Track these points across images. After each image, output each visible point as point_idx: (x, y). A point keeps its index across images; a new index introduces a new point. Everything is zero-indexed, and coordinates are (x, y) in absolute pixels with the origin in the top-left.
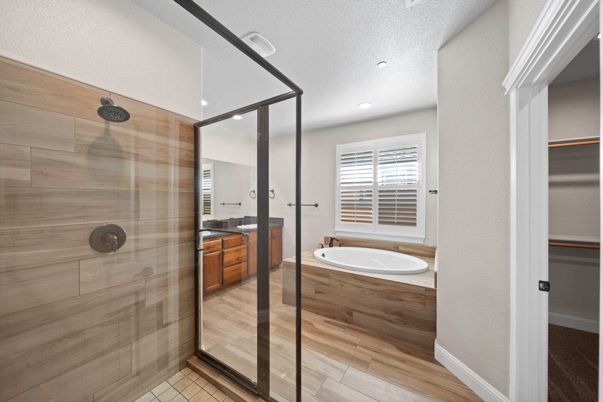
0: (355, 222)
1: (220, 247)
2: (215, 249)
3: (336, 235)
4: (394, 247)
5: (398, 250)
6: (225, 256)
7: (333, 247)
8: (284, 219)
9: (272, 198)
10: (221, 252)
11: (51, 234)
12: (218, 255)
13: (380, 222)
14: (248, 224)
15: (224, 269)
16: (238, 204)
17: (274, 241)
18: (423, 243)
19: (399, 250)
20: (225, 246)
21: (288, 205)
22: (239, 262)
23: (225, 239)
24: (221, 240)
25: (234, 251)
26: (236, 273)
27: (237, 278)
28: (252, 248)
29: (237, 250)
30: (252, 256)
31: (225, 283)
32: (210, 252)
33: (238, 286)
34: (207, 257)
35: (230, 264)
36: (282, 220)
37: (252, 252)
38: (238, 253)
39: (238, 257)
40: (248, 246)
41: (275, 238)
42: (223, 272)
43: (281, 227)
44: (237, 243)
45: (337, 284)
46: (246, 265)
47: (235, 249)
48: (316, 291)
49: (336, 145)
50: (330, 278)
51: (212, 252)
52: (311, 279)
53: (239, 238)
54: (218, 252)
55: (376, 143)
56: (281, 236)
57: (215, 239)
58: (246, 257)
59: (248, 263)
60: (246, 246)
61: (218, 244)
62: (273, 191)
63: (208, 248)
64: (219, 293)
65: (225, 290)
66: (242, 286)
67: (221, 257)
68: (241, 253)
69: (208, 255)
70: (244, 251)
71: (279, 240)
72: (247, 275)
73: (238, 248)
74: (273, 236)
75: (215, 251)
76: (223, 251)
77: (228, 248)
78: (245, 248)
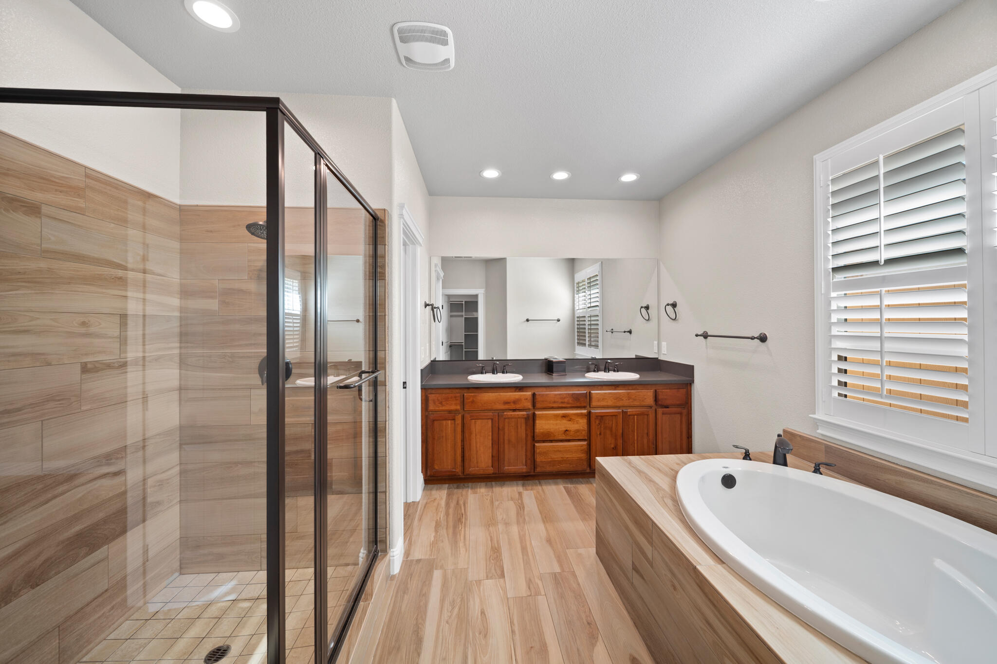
1: (529, 405)
2: (518, 407)
3: (820, 431)
6: (537, 422)
7: (784, 465)
8: (695, 367)
9: (672, 319)
10: (530, 413)
11: (231, 360)
12: (525, 418)
14: (614, 371)
15: (537, 444)
16: (625, 332)
17: (663, 414)
20: (538, 405)
21: (697, 335)
22: (568, 438)
23: (538, 392)
24: (530, 393)
25: (556, 416)
26: (562, 458)
27: (564, 467)
28: (599, 417)
29: (564, 416)
30: (600, 434)
31: (538, 470)
32: (511, 410)
33: (567, 483)
34: (504, 417)
35: (548, 438)
36: (689, 370)
37: (601, 427)
38: (564, 421)
39: (565, 429)
40: (589, 413)
41: (667, 407)
42: (535, 449)
43: (689, 385)
44: (562, 403)
45: (665, 575)
46: (585, 447)
47: (559, 414)
48: (633, 562)
49: (815, 154)
50: (654, 546)
51: (514, 410)
52: (627, 528)
53: (569, 394)
54: (524, 413)
55: (979, 89)
56: (685, 406)
57: (520, 390)
58: (585, 433)
59: (589, 445)
60: (584, 411)
61: (525, 399)
62: (674, 305)
63: (506, 403)
64: (530, 482)
65: (542, 481)
66: (572, 486)
67: (531, 421)
68: (574, 423)
69: (505, 413)
70: (579, 420)
71: (681, 414)
72: (588, 469)
73: (566, 413)
74: (659, 403)
75: (520, 410)
76: (534, 413)
77: (546, 410)
78: (581, 415)
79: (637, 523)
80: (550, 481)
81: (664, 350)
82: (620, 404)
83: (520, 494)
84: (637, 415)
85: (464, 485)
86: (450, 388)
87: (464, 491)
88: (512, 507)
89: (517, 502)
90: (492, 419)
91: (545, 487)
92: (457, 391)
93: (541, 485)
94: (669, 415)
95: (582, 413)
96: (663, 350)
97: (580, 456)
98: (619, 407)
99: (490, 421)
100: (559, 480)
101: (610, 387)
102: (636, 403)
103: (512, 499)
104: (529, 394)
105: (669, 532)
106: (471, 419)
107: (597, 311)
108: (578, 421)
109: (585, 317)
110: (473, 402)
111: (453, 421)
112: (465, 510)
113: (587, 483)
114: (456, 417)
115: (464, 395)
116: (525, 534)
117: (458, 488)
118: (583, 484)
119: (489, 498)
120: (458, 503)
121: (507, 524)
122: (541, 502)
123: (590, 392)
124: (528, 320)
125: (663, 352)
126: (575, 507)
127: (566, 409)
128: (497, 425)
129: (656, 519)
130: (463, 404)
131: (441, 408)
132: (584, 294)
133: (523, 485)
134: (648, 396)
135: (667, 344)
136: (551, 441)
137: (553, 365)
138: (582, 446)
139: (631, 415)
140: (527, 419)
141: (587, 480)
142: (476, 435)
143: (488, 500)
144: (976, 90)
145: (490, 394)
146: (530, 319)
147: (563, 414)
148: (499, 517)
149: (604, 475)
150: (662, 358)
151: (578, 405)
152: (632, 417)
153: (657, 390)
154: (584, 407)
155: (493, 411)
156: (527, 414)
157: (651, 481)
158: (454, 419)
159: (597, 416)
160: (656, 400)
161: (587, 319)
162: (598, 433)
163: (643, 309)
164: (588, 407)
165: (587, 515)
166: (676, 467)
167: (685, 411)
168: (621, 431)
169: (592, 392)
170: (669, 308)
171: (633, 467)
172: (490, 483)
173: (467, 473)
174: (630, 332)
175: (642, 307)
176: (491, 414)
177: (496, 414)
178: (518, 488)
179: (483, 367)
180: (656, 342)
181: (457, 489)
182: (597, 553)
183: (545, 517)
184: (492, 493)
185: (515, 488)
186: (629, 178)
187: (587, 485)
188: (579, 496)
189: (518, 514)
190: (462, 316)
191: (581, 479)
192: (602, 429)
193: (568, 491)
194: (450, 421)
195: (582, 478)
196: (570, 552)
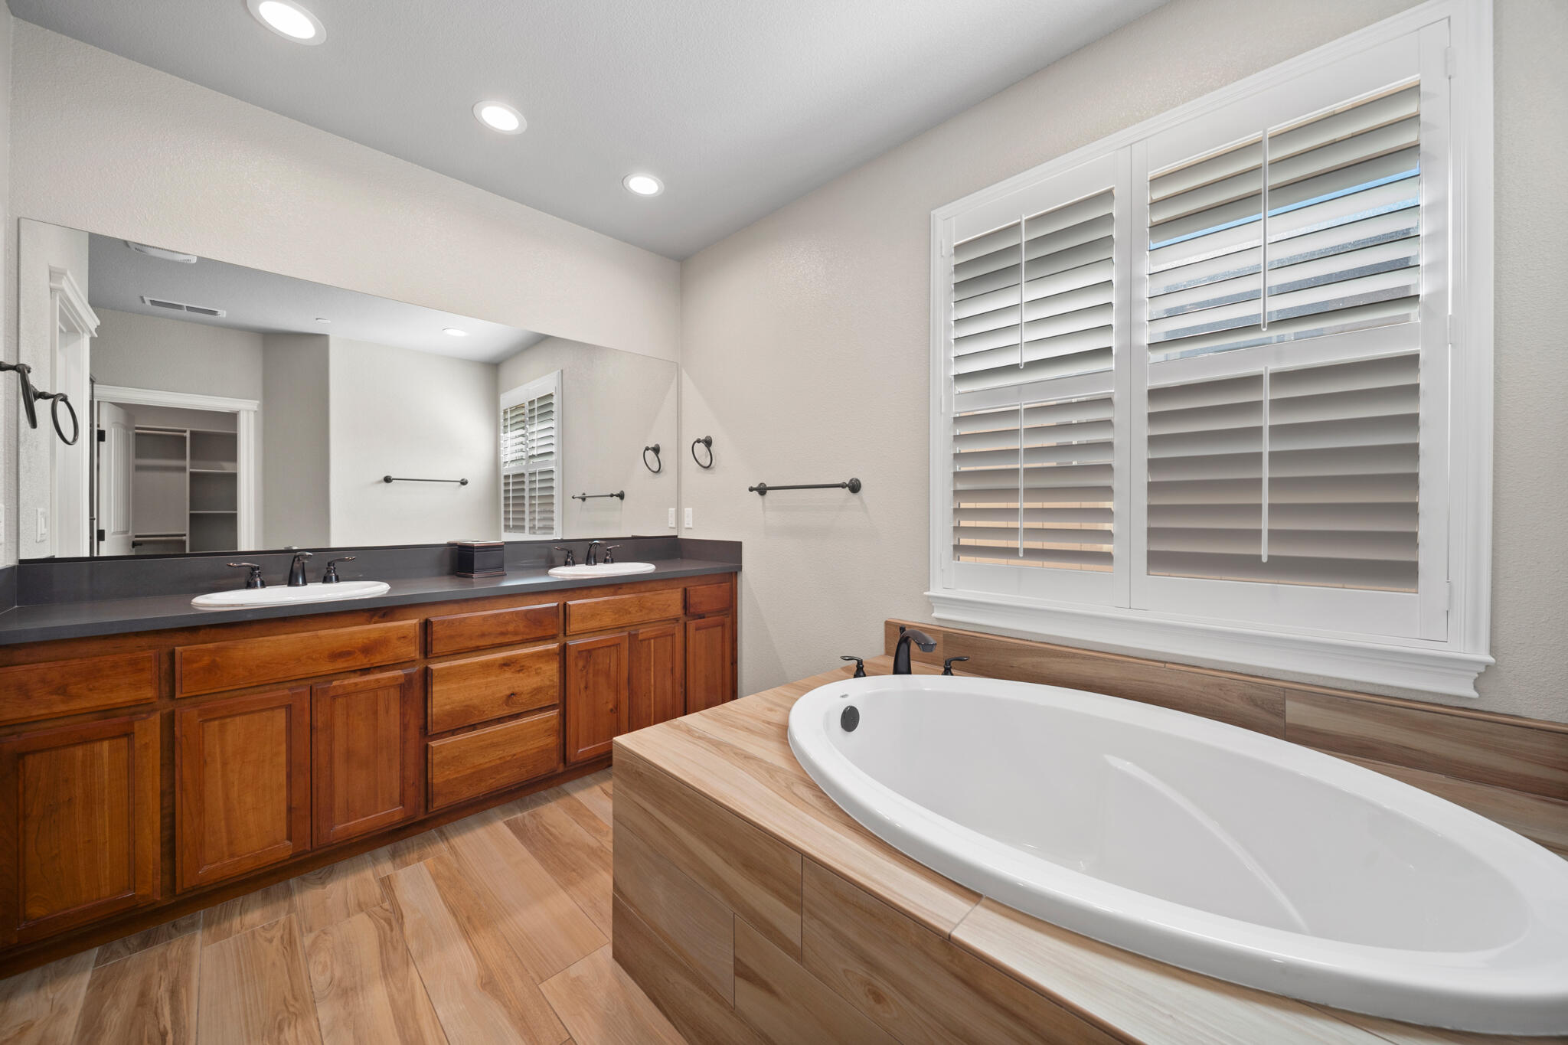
0: (1021, 555)
1: (413, 651)
2: (377, 659)
3: (935, 615)
4: (1252, 701)
5: (1275, 720)
6: (435, 689)
7: (909, 672)
8: (744, 545)
9: (704, 467)
10: (414, 670)
12: (401, 686)
13: (1157, 561)
14: (606, 561)
15: (433, 744)
16: (612, 495)
17: (696, 629)
18: (1475, 695)
19: (1289, 720)
20: (437, 648)
21: (751, 490)
22: (515, 710)
23: (436, 616)
24: (415, 621)
25: (486, 667)
26: (500, 758)
27: (505, 778)
28: (584, 654)
29: (506, 664)
30: (586, 688)
31: (439, 803)
32: (354, 671)
33: (512, 812)
34: (332, 694)
35: (465, 721)
36: (734, 549)
37: (587, 673)
38: (508, 675)
39: (508, 692)
40: (564, 648)
41: (702, 617)
42: (429, 756)
43: (733, 575)
44: (503, 634)
45: (845, 971)
46: (555, 722)
47: (495, 660)
48: (736, 960)
49: (932, 209)
50: (809, 911)
51: (366, 671)
52: (718, 883)
53: (517, 613)
54: (398, 673)
55: (1131, 145)
56: (729, 610)
57: (384, 615)
58: (554, 693)
59: (564, 716)
60: (553, 646)
61: (399, 638)
62: (708, 443)
63: (335, 656)
64: (415, 839)
65: (448, 828)
66: (525, 813)
67: (417, 691)
68: (529, 676)
69: (335, 683)
70: (541, 665)
71: (723, 625)
72: (561, 765)
73: (511, 656)
74: (692, 610)
75: (382, 668)
76: (427, 669)
77: (459, 656)
78: (547, 653)
79: (750, 866)
80: (469, 819)
81: (688, 520)
82: (625, 620)
83: (386, 883)
84: (655, 638)
85: (174, 925)
86: (106, 637)
87: (174, 949)
88: (363, 931)
89: (377, 909)
90: (289, 708)
91: (457, 841)
92: (143, 642)
93: (447, 839)
94: (704, 631)
95: (548, 650)
96: (686, 523)
97: (541, 744)
98: (621, 628)
99: (281, 716)
100: (490, 811)
101: (606, 590)
102: (655, 616)
103: (361, 907)
104: (410, 623)
105: (853, 869)
106: (206, 721)
107: (551, 464)
108: (541, 668)
109: (522, 475)
110: (213, 668)
111: (123, 742)
112: (175, 1011)
113: (559, 795)
114: (136, 725)
115: (172, 654)
116: (413, 997)
117: (146, 943)
118: (550, 802)
119: (277, 933)
120: (143, 999)
121: (346, 992)
122: (450, 884)
123: (565, 604)
124: (388, 480)
125: (686, 526)
126: (542, 861)
127: (512, 647)
128: (307, 718)
129: (809, 845)
130: (170, 678)
131: (61, 708)
132: (522, 432)
133: (394, 855)
134: (671, 601)
135: (693, 511)
136: (473, 727)
137: (473, 555)
138: (548, 721)
139: (644, 640)
140: (405, 686)
141: (557, 789)
142: (224, 764)
143: (276, 942)
144: (1126, 146)
145: (283, 637)
146: (393, 477)
147: (503, 658)
148: (320, 980)
149: (640, 774)
150: (684, 535)
151: (539, 633)
152: (647, 642)
153: (688, 589)
154: (553, 638)
155: (294, 684)
156: (406, 675)
157: (748, 757)
158: (128, 735)
159: (579, 652)
160: (686, 605)
161: (526, 479)
162: (582, 686)
163: (650, 451)
164: (561, 635)
165: (574, 870)
166: (776, 717)
167: (728, 620)
168: (627, 675)
169: (569, 603)
170: (701, 448)
171: (699, 738)
172: (281, 884)
173: (186, 886)
174: (621, 496)
175: (647, 449)
176: (286, 692)
177: (306, 690)
178: (379, 868)
179: (253, 569)
180: (672, 510)
181: (145, 947)
182: (617, 956)
183: (468, 918)
184: (289, 912)
185: (369, 874)
186: (644, 185)
187: (560, 801)
188: (545, 832)
189: (383, 944)
190: (183, 469)
191: (542, 792)
192: (591, 676)
193: (518, 830)
194: (106, 744)
195: (546, 789)
196: (552, 988)
